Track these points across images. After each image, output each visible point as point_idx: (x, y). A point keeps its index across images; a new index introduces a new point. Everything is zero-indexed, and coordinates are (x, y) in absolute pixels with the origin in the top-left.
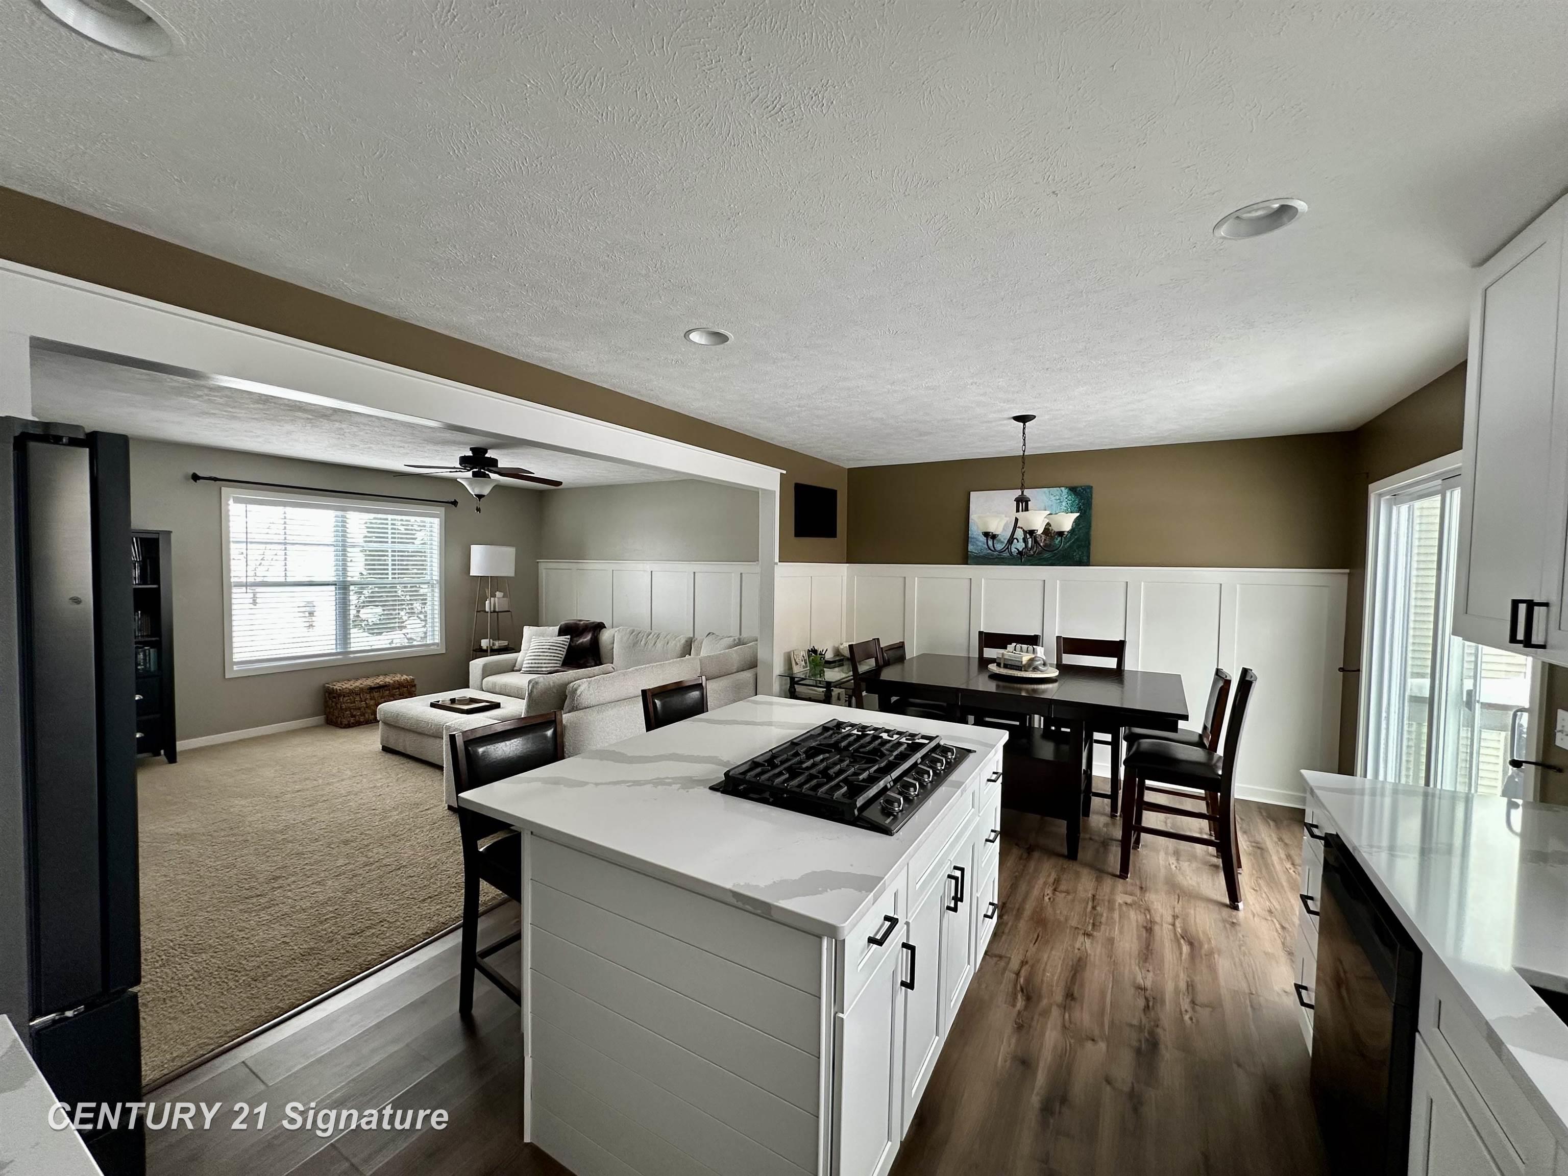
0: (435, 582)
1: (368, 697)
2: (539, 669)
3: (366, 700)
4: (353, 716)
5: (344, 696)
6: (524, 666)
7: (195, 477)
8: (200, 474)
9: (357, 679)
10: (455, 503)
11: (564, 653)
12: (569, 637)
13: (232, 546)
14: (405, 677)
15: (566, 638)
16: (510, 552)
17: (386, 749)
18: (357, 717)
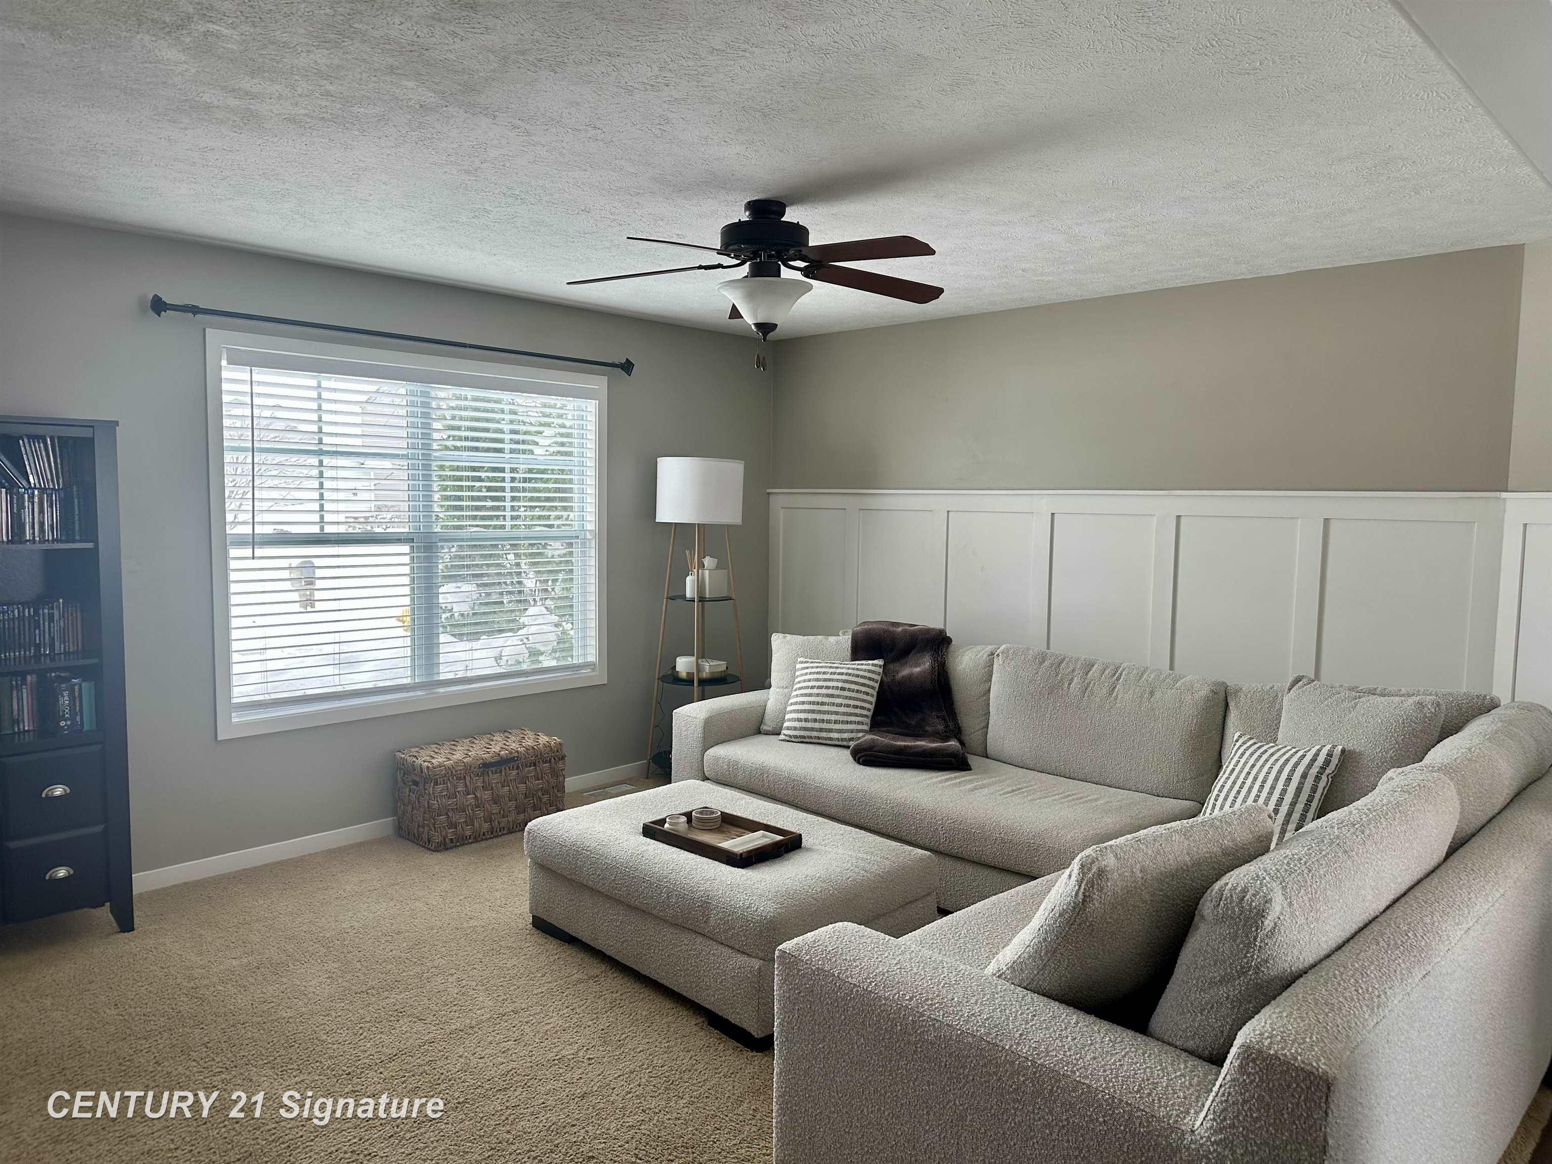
0: (589, 536)
1: (479, 784)
2: (824, 735)
3: (476, 789)
4: (453, 825)
5: (436, 783)
6: (786, 724)
7: (158, 306)
8: (166, 299)
9: (454, 741)
10: (627, 367)
11: (873, 700)
12: (880, 662)
13: (228, 457)
14: (543, 739)
15: (872, 667)
16: (734, 470)
17: (541, 925)
18: (459, 827)
